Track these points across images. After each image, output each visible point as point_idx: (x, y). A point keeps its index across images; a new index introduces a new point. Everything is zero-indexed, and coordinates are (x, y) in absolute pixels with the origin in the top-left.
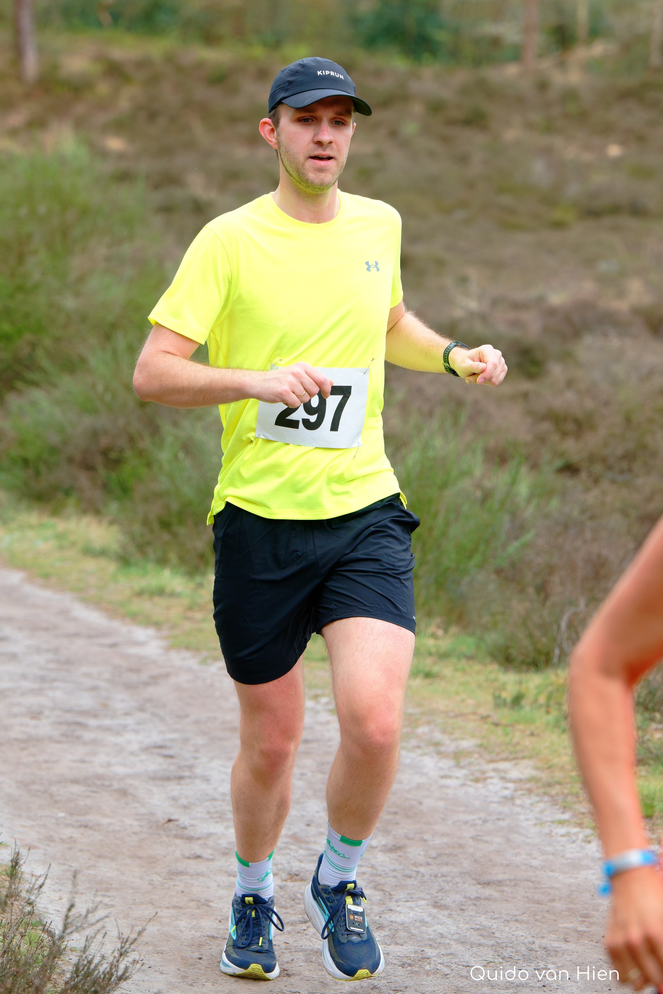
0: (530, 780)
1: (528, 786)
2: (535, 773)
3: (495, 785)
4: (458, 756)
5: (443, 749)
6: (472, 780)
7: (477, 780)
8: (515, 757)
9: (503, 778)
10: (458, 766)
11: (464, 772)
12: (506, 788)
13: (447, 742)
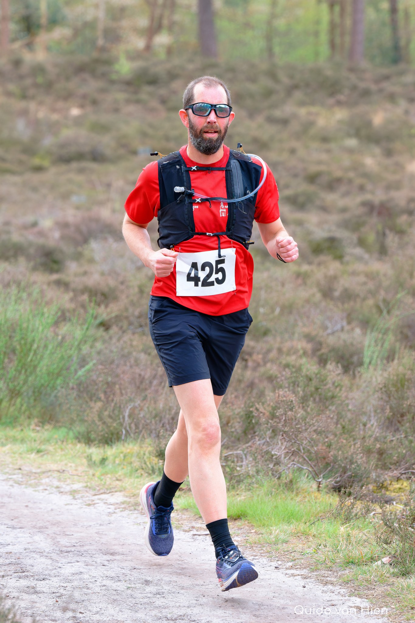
0: (123, 503)
1: (123, 506)
2: (125, 499)
3: (101, 507)
4: (73, 493)
5: (62, 490)
6: (86, 505)
7: (89, 505)
8: (110, 491)
9: (105, 503)
10: (74, 498)
11: (79, 501)
12: (109, 508)
13: (64, 486)
